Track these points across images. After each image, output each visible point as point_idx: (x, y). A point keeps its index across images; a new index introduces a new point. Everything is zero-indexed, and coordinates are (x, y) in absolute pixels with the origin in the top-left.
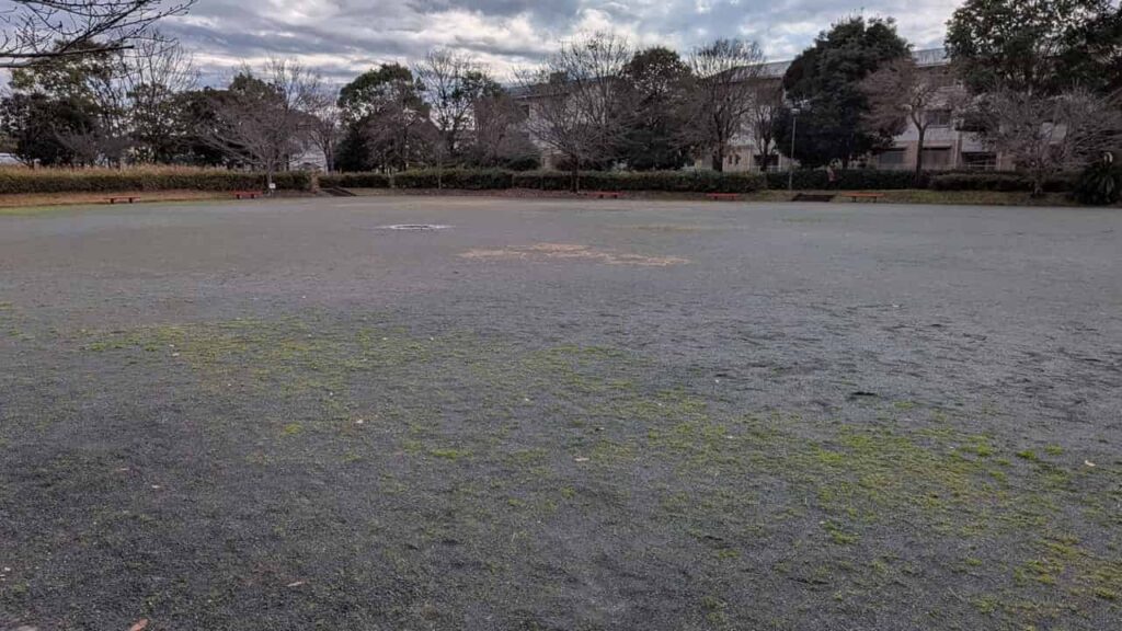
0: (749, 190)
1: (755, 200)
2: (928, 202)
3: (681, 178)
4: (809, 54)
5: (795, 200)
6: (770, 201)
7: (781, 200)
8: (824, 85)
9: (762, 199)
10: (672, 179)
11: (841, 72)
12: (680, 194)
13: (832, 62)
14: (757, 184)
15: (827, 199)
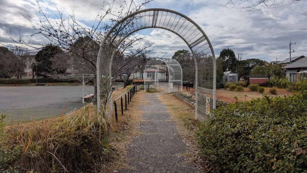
0: (25, 83)
1: (27, 86)
2: (66, 85)
3: (6, 81)
4: (40, 52)
5: (36, 85)
6: (30, 86)
7: (33, 86)
8: (44, 59)
9: (28, 86)
10: (4, 81)
11: (47, 56)
12: (6, 85)
13: (45, 54)
14: (27, 82)
15: (44, 85)
